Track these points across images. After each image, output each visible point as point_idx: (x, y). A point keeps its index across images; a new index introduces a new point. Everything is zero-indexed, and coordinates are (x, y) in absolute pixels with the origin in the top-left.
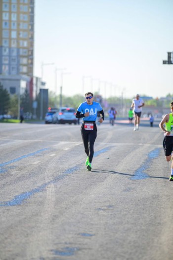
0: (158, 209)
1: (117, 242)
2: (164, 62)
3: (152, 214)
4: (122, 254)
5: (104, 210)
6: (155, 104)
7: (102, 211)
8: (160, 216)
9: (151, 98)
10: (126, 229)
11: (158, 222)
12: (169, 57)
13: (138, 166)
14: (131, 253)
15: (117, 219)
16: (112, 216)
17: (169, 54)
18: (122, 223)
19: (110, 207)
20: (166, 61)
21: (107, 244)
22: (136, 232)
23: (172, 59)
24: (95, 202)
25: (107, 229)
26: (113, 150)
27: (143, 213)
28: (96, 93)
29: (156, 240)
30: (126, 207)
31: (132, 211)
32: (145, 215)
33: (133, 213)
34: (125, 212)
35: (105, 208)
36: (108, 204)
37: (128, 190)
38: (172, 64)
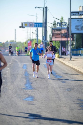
2: (20, 27)
6: (2, 45)
12: (22, 25)
17: (22, 23)
20: (21, 27)
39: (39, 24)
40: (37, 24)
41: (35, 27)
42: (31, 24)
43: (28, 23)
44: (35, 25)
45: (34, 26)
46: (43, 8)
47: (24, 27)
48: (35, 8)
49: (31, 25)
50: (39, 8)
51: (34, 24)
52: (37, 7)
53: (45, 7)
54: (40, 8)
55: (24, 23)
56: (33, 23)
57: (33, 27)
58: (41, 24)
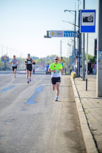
0: (41, 120)
1: (17, 140)
2: (45, 37)
3: (38, 123)
4: (20, 147)
5: (10, 122)
6: (40, 61)
7: (8, 122)
8: (42, 124)
9: (38, 58)
10: (22, 132)
11: (41, 127)
12: (48, 34)
13: (30, 96)
14: (25, 146)
15: (17, 127)
16: (14, 125)
17: (48, 32)
18: (20, 128)
19: (13, 120)
20: (46, 36)
21: (11, 141)
22: (28, 133)
23: (49, 35)
24: (4, 117)
25: (11, 132)
26: (15, 87)
27: (33, 123)
28: (5, 55)
29: (40, 138)
30: (23, 119)
31: (26, 122)
32: (34, 124)
33: (27, 123)
34: (22, 123)
35: (10, 120)
36: (12, 118)
37: (23, 110)
38: (49, 38)
39: (70, 33)
40: (68, 33)
41: (65, 36)
42: (60, 32)
43: (56, 31)
44: (65, 34)
45: (63, 35)
46: (75, 12)
47: (50, 37)
48: (65, 11)
49: (59, 34)
50: (69, 11)
51: (63, 33)
52: (67, 10)
53: (79, 10)
54: (71, 12)
55: (50, 31)
56: (63, 31)
57: (63, 37)
58: (73, 33)
